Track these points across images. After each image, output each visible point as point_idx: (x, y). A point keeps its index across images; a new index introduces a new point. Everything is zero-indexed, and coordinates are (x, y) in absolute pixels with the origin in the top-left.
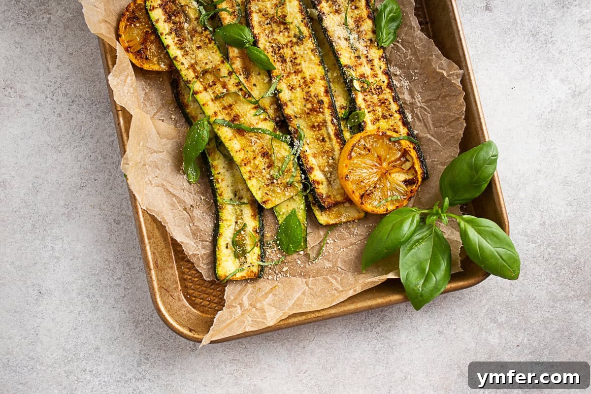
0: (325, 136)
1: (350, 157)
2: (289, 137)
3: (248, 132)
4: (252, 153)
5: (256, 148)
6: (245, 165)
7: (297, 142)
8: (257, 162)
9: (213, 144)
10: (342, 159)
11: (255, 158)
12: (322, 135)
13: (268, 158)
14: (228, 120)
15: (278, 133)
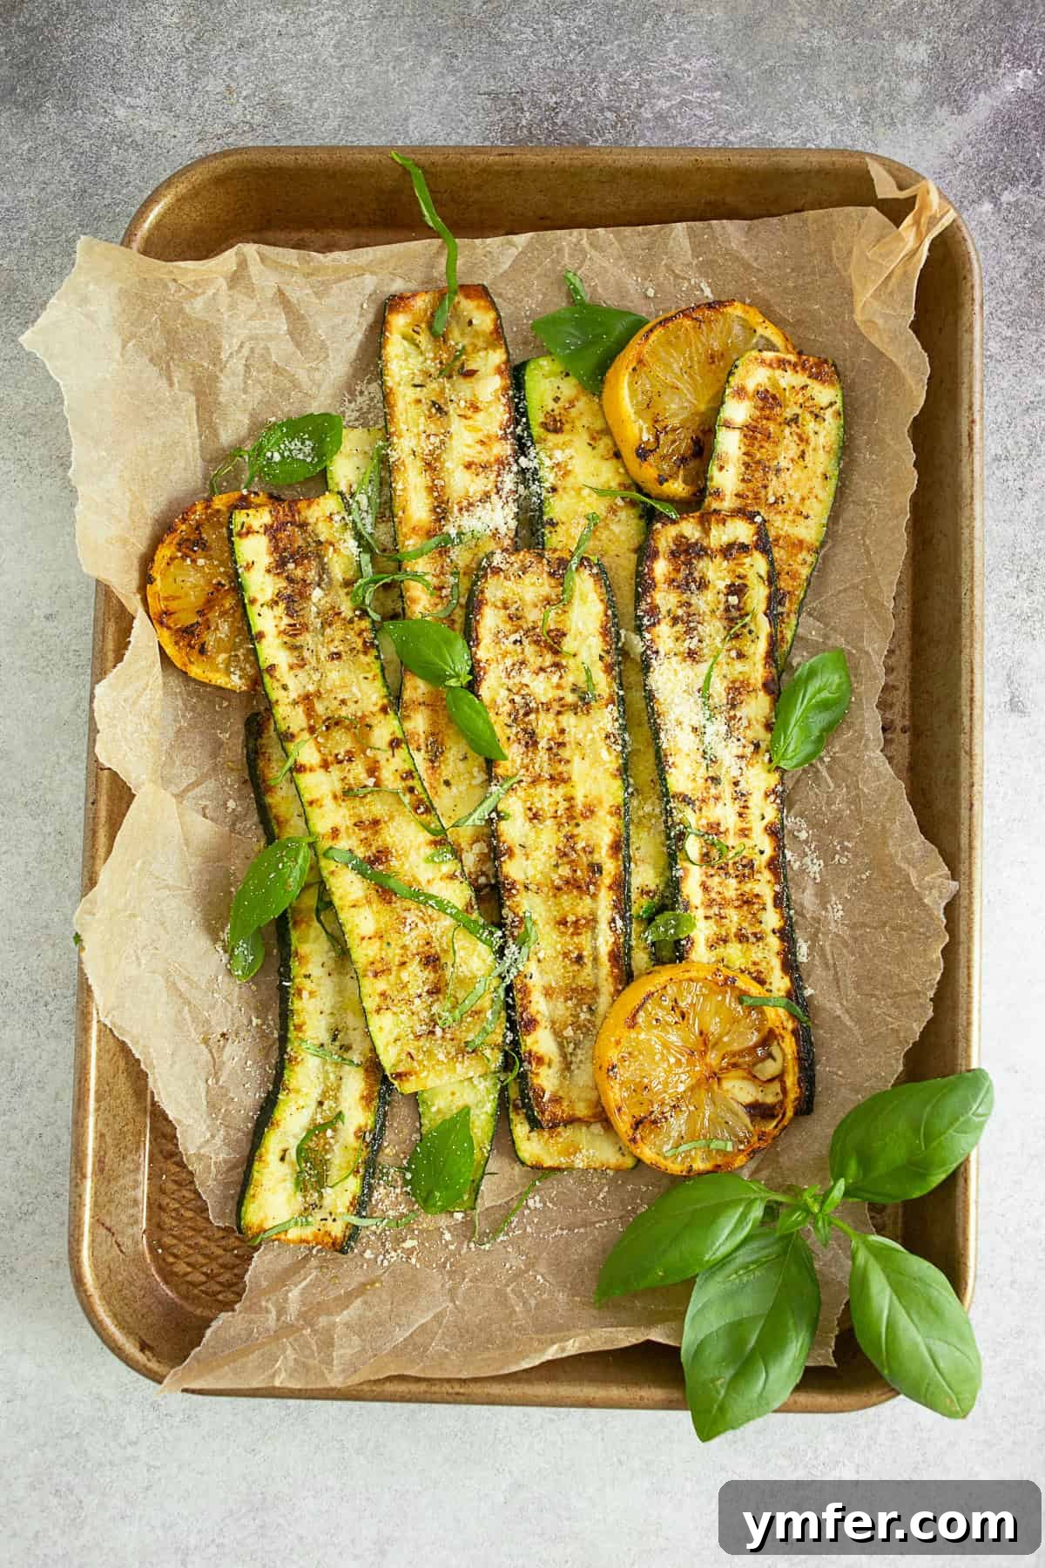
0: (585, 953)
1: (632, 1023)
2: (499, 933)
3: (403, 898)
4: (399, 951)
5: (413, 940)
6: (376, 975)
7: (514, 948)
8: (405, 976)
9: (311, 900)
10: (610, 1021)
11: (403, 964)
12: (579, 948)
13: (436, 972)
14: (361, 856)
15: (475, 915)
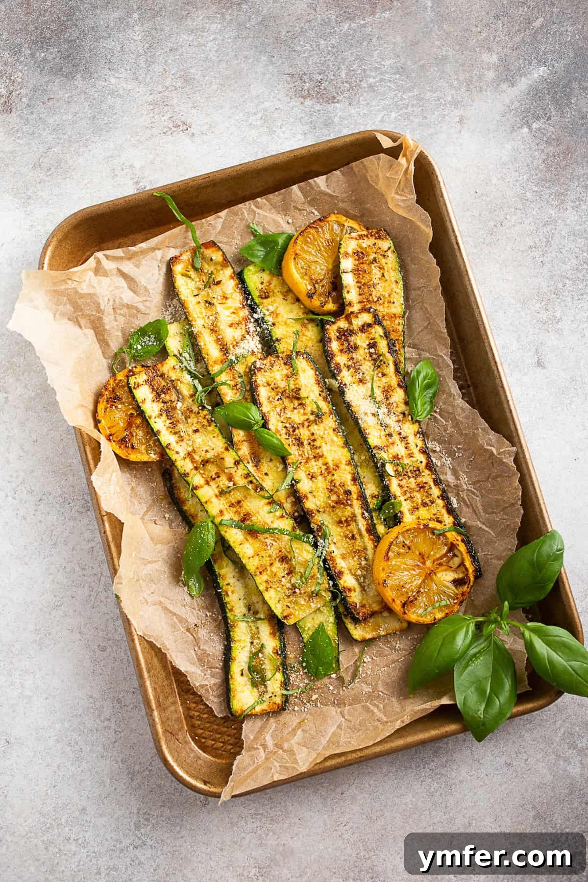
0: (355, 533)
1: (387, 558)
2: (312, 536)
3: (263, 533)
4: (268, 559)
5: (273, 551)
6: (261, 573)
7: (321, 541)
8: (274, 569)
9: (220, 549)
10: (377, 561)
11: (272, 564)
12: (351, 531)
13: (287, 563)
14: (237, 520)
15: (298, 532)
